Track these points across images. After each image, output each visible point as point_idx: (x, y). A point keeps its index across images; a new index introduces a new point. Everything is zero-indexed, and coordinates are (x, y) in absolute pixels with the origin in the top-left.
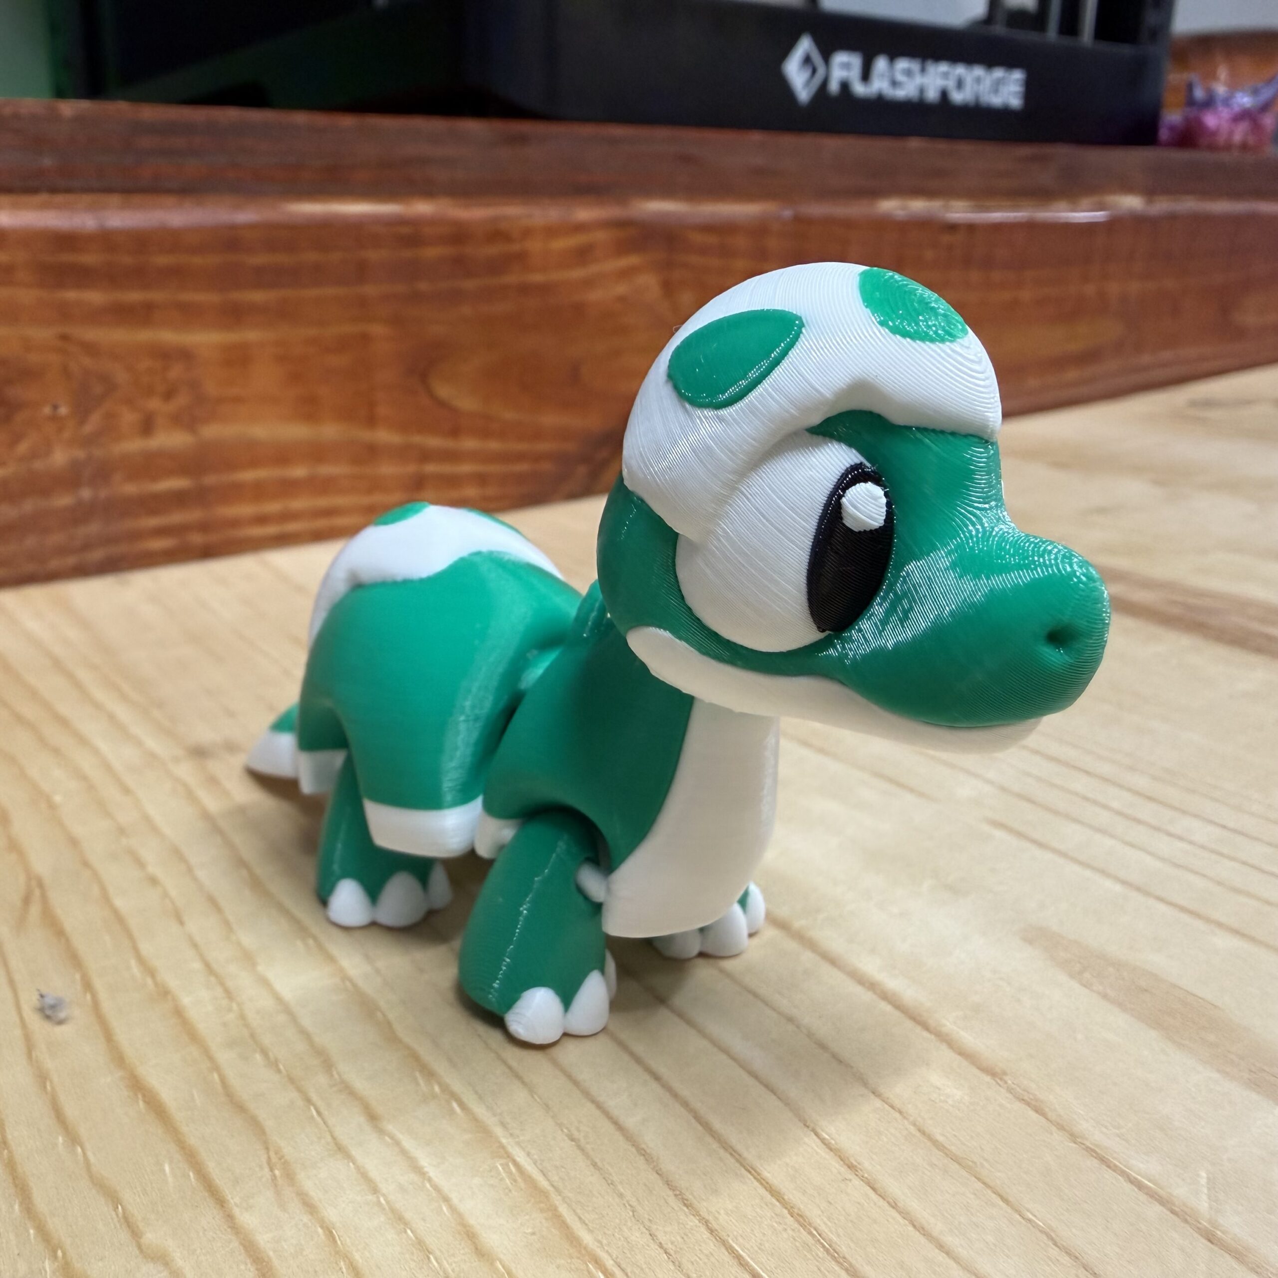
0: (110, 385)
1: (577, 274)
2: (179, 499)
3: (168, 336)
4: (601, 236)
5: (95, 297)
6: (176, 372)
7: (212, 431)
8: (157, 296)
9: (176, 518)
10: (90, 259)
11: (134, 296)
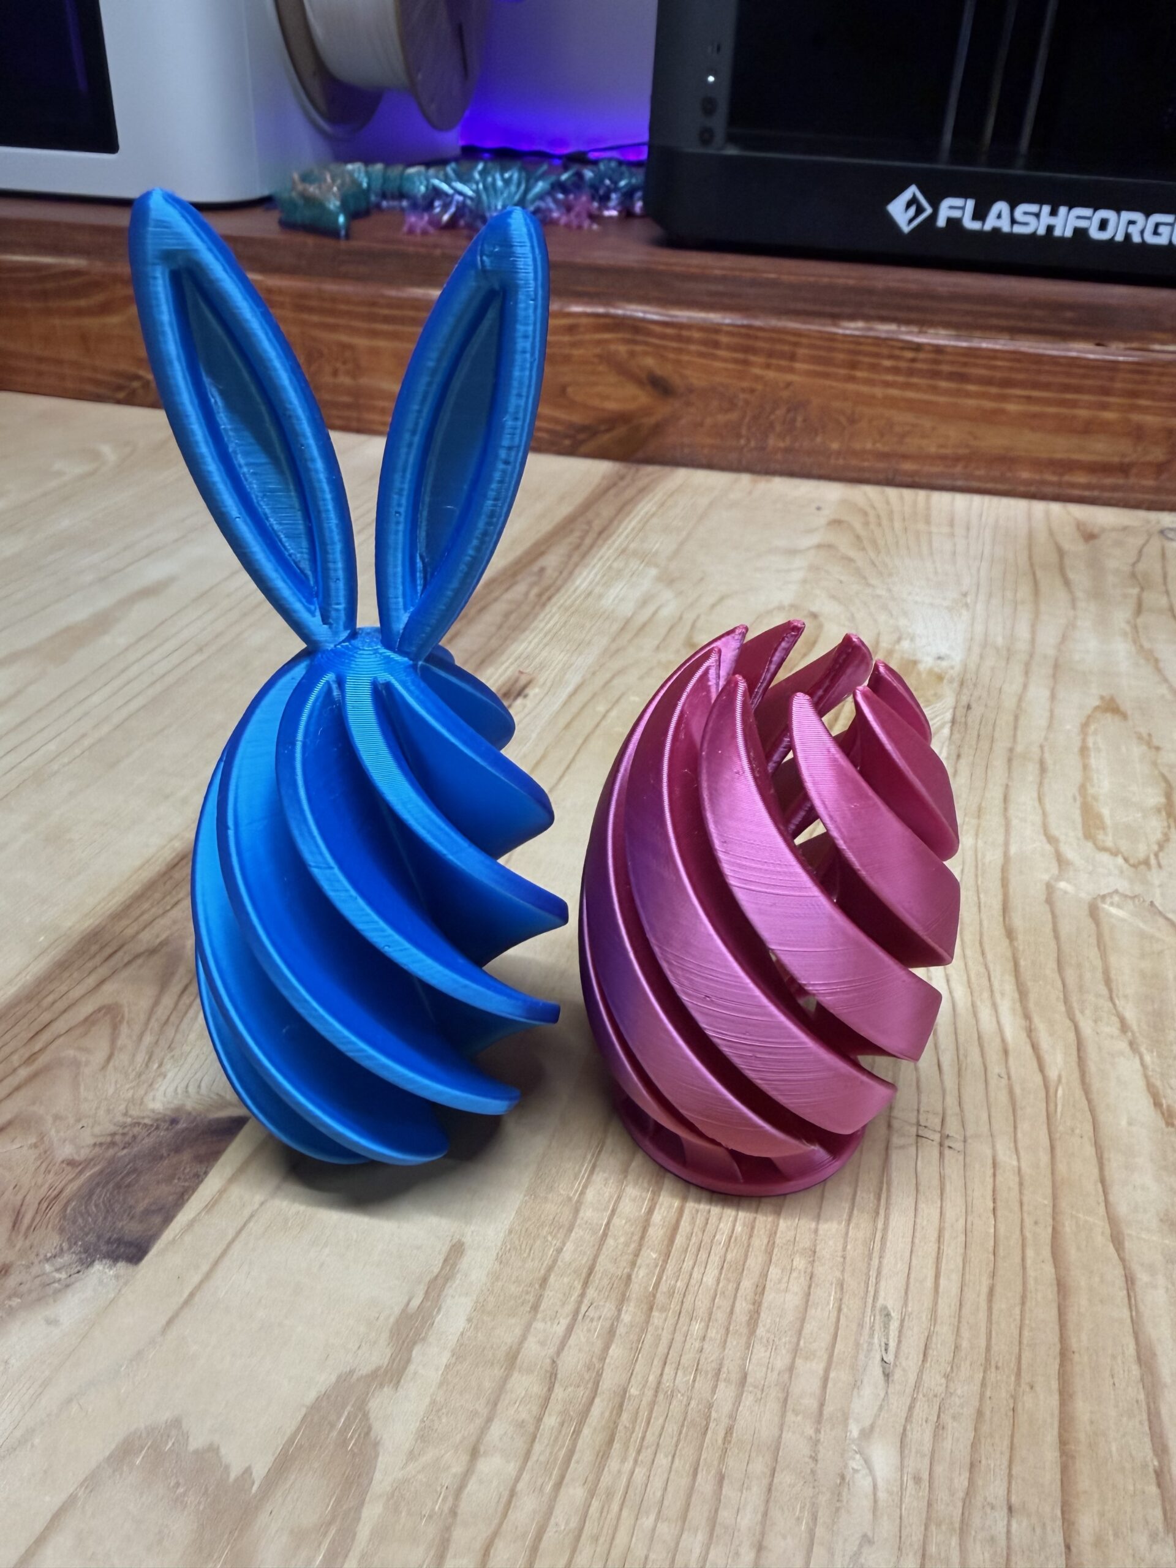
0: (321, 354)
1: (566, 338)
2: (348, 406)
3: (344, 338)
4: (584, 321)
5: (315, 318)
6: (348, 354)
7: (364, 381)
8: (342, 321)
9: (347, 413)
10: (314, 303)
11: (331, 320)
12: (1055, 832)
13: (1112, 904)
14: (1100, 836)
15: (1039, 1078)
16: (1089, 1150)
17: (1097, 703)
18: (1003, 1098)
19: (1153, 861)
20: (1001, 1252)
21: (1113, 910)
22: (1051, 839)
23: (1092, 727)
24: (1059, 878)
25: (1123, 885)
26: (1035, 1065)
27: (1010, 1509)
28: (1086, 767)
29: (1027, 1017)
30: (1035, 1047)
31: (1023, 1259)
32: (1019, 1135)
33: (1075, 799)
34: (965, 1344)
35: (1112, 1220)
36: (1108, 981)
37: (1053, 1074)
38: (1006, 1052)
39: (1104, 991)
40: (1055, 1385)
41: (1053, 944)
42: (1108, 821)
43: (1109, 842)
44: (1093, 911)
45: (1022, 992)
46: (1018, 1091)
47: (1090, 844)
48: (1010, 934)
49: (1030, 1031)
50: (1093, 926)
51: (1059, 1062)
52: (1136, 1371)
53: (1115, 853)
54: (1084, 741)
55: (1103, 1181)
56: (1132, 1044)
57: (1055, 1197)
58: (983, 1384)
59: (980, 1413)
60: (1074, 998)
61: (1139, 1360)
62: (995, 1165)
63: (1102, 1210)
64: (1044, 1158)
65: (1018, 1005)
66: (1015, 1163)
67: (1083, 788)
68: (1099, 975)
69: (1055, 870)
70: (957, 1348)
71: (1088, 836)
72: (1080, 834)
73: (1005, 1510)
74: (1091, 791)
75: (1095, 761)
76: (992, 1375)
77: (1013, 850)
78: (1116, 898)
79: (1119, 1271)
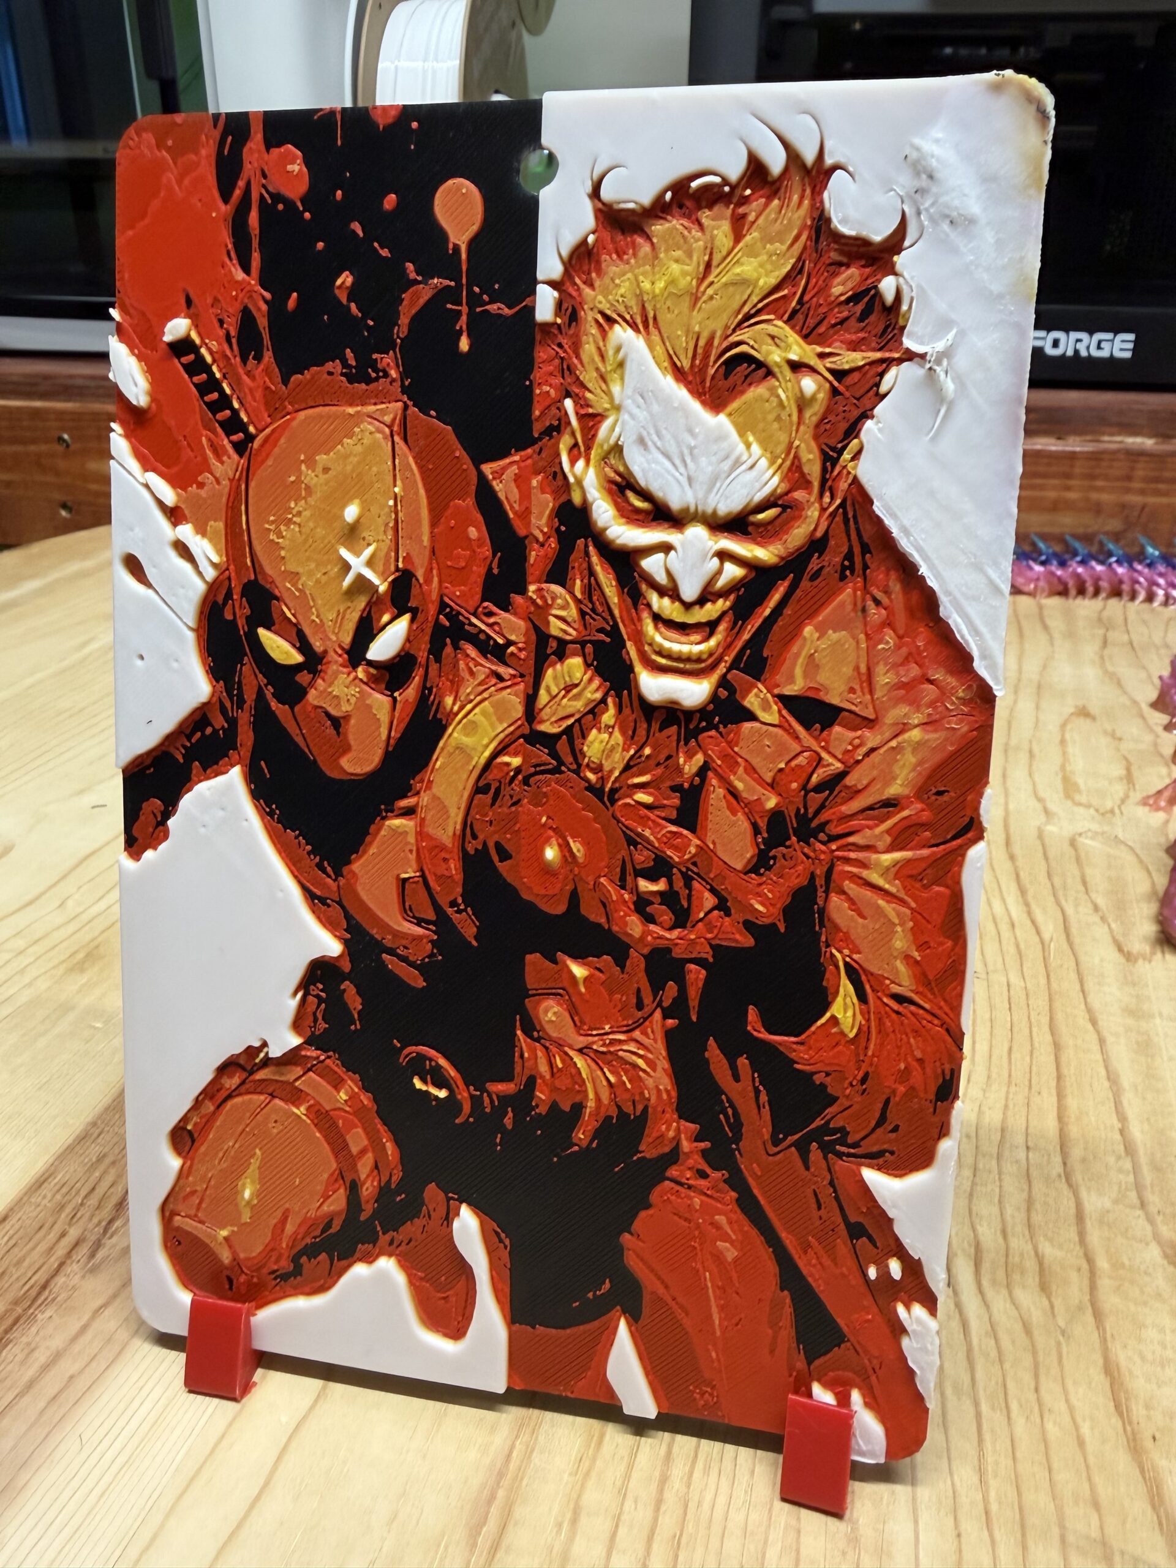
12: (1042, 794)
13: (1086, 838)
14: (1077, 797)
15: (1037, 939)
16: (1073, 976)
17: (1072, 710)
18: (1012, 950)
19: (1117, 811)
20: (1015, 1030)
21: (1088, 842)
22: (1040, 800)
23: (1069, 727)
24: (1048, 822)
25: (1095, 827)
26: (1034, 931)
27: (1028, 1148)
28: (1064, 753)
29: (1027, 904)
30: (1033, 922)
31: (1031, 1032)
32: (1025, 970)
33: (1057, 774)
34: (994, 1075)
35: (1089, 1010)
36: (1084, 883)
37: (1046, 936)
38: (1013, 925)
39: (1083, 889)
40: (1054, 1092)
41: (1043, 863)
42: (1082, 786)
43: (1083, 799)
44: (1073, 843)
45: (1023, 892)
46: (1022, 946)
47: (1069, 803)
48: (1012, 858)
49: (1029, 913)
50: (1073, 852)
51: (1050, 928)
52: (1106, 1084)
53: (1088, 806)
54: (1063, 736)
55: (1083, 991)
56: (1103, 919)
57: (1051, 1000)
58: (1008, 1092)
59: (1006, 1107)
60: (1060, 893)
61: (1109, 1079)
62: (1008, 985)
63: (1083, 1006)
64: (1043, 981)
65: (1020, 899)
66: (1022, 984)
67: (1063, 767)
68: (1078, 879)
69: (1043, 818)
70: (989, 1077)
71: (1068, 795)
72: (1062, 795)
73: (1025, 1148)
74: (1068, 768)
75: (1073, 750)
76: (1013, 1089)
77: (1011, 807)
78: (1090, 834)
79: (1095, 1037)
